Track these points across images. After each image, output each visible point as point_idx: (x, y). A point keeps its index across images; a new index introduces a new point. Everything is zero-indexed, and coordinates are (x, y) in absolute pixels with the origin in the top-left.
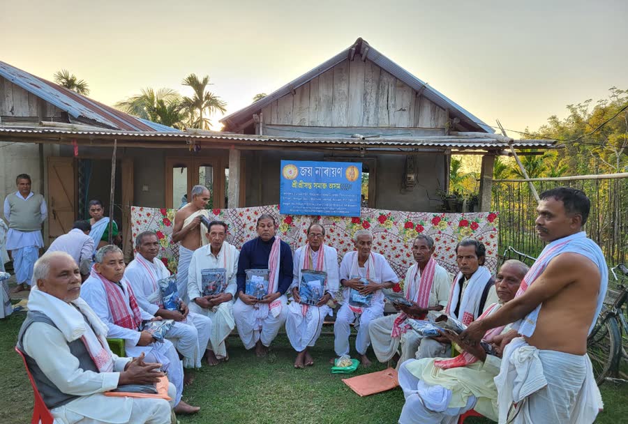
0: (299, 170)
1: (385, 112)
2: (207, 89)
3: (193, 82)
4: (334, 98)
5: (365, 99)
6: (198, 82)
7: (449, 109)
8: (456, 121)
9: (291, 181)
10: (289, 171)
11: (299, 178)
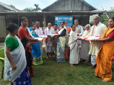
0: (59, 18)
1: (76, 7)
2: (38, 7)
3: (35, 5)
4: (65, 5)
5: (71, 5)
6: (36, 5)
7: (89, 6)
8: (91, 8)
9: (57, 21)
10: (57, 19)
11: (59, 20)
